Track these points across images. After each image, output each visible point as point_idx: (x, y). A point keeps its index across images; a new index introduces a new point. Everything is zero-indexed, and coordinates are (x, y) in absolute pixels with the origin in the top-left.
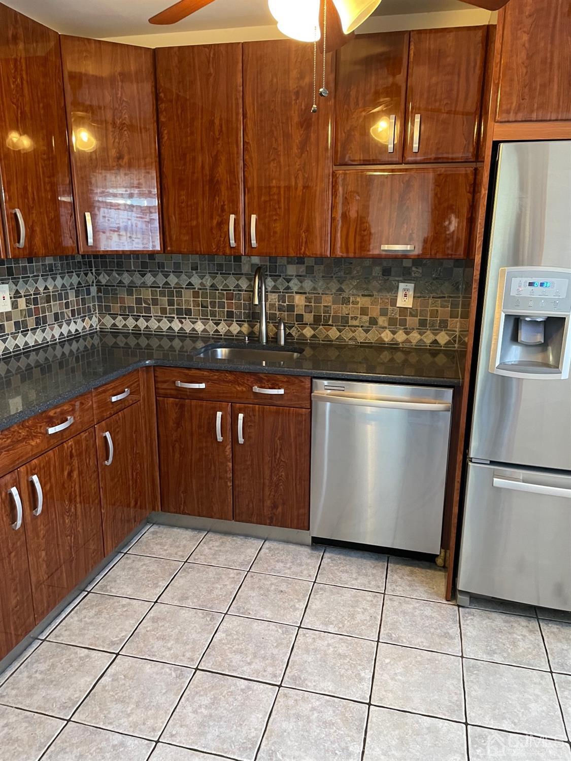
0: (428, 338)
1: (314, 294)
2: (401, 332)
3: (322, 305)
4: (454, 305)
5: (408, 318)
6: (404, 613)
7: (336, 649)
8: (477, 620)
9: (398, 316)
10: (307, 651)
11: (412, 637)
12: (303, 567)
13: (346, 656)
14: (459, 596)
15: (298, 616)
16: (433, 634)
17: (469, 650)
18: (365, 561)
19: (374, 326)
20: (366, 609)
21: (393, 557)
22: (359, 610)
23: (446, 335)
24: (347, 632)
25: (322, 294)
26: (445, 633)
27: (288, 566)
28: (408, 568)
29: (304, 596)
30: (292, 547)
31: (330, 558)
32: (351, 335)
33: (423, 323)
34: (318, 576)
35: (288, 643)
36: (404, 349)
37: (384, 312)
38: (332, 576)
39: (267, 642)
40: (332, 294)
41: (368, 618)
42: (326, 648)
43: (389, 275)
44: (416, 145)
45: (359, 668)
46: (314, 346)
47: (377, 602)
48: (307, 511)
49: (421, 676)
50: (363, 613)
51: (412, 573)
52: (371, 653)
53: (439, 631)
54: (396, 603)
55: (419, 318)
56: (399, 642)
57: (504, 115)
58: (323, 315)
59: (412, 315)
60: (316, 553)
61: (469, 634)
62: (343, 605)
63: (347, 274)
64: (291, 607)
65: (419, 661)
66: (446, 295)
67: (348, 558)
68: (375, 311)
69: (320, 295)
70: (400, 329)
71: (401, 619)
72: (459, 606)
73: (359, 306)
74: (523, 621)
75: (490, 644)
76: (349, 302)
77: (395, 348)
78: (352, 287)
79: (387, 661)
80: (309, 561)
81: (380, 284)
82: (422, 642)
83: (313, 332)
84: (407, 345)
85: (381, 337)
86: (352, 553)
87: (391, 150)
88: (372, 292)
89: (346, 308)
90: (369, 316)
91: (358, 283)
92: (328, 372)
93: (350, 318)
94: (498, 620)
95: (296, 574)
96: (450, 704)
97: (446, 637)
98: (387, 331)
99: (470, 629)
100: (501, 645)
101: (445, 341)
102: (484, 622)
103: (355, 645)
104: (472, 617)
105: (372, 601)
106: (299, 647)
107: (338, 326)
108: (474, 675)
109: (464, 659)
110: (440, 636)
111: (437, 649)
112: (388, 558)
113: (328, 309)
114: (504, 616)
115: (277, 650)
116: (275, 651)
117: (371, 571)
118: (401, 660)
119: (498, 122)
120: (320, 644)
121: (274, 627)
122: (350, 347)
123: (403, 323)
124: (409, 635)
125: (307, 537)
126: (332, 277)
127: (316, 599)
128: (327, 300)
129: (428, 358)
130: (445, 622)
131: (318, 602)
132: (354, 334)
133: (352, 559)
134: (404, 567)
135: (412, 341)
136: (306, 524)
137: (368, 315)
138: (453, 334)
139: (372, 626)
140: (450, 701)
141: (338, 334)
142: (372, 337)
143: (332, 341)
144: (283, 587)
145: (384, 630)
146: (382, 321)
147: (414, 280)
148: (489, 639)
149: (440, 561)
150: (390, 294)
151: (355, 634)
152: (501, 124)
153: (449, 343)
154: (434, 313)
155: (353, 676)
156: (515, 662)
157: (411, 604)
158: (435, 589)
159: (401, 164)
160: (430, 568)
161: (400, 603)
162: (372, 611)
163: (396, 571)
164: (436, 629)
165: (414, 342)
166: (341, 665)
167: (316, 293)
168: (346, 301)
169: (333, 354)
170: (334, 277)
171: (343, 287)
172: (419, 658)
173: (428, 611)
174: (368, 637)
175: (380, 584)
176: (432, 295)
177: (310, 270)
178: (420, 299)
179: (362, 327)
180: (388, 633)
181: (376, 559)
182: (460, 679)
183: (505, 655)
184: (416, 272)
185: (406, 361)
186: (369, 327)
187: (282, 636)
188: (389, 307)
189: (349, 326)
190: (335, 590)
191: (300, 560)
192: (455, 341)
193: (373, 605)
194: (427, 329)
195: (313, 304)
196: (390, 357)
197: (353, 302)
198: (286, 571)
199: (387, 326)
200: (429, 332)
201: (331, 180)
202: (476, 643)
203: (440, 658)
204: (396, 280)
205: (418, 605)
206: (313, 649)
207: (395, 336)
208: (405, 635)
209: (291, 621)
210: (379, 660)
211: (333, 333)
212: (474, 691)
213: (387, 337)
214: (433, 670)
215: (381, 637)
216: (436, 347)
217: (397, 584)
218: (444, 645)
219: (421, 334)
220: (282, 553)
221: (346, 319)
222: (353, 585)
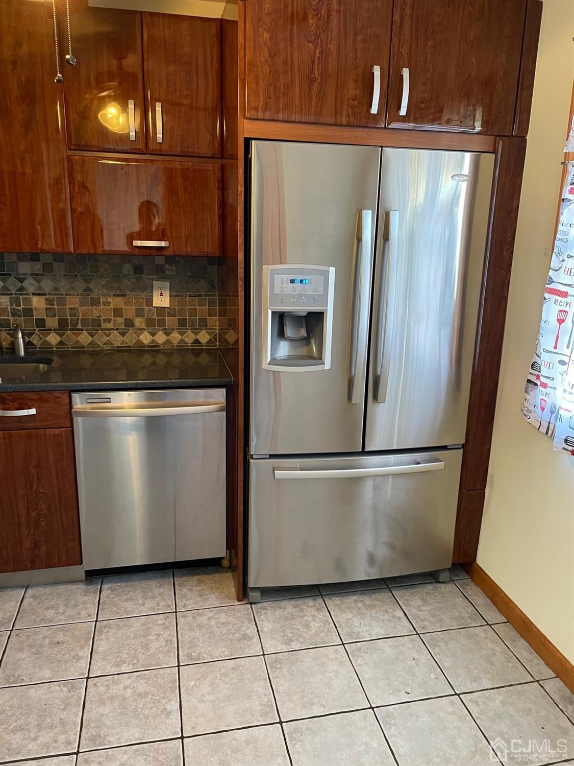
0: (190, 338)
1: (56, 295)
2: (160, 333)
3: (67, 307)
4: (211, 303)
5: (166, 318)
6: (200, 627)
7: (134, 690)
8: (269, 612)
9: (155, 317)
10: (102, 703)
11: (213, 650)
12: (79, 608)
13: (148, 694)
14: (250, 594)
15: (84, 665)
16: (232, 640)
17: (268, 645)
18: (149, 582)
19: (131, 328)
20: (160, 635)
21: (178, 570)
22: (152, 638)
23: (206, 334)
24: (143, 667)
25: (66, 295)
26: (243, 636)
27: (61, 610)
28: (196, 577)
29: (87, 640)
30: (62, 588)
31: (108, 588)
32: (105, 339)
33: (182, 323)
34: (99, 614)
35: (77, 701)
36: (166, 351)
37: (140, 313)
38: (115, 609)
39: (52, 708)
40: (78, 295)
41: (163, 643)
42: (123, 692)
43: (142, 273)
44: (160, 136)
45: (164, 701)
46: (62, 355)
47: (170, 623)
48: (77, 543)
49: (228, 689)
50: (157, 640)
51: (200, 582)
52: (173, 681)
53: (237, 635)
54: (190, 619)
55: (178, 317)
56: (200, 660)
57: (253, 112)
58: (69, 318)
59: (170, 315)
60: (92, 588)
61: (265, 629)
62: (134, 638)
63: (94, 272)
64: (73, 658)
65: (224, 674)
66: (203, 294)
67: (129, 584)
68: (130, 312)
69: (64, 296)
70: (159, 330)
71: (198, 635)
72: (251, 604)
73: (112, 306)
74: (310, 602)
75: (286, 633)
76: (99, 303)
77: (156, 351)
78: (100, 286)
79: (192, 684)
80: (86, 598)
81: (132, 283)
82: (223, 652)
83: (59, 338)
84: (168, 346)
85: (139, 340)
86: (134, 577)
87: (133, 138)
88: (125, 292)
89: (96, 309)
90: (124, 317)
91: (107, 282)
92: (90, 383)
93: (102, 321)
94: (289, 607)
95: (72, 617)
96: (262, 708)
97: (245, 639)
98: (146, 333)
99: (266, 624)
100: (296, 631)
101: (207, 340)
102: (277, 613)
103: (155, 679)
104: (265, 611)
105: (164, 624)
106: (91, 701)
107: (88, 330)
108: (279, 670)
109: (266, 656)
110: (240, 640)
111: (239, 655)
112: (173, 572)
113: (75, 311)
114: (293, 602)
115: (65, 713)
116: (63, 715)
117: (156, 591)
118: (206, 678)
119: (247, 118)
120: (116, 689)
121: (57, 688)
122: (105, 352)
123: (162, 323)
124: (210, 649)
125: (78, 571)
126: (76, 276)
127: (101, 639)
128: (73, 302)
129: (191, 358)
130: (241, 624)
131: (104, 643)
132: (108, 338)
133: (134, 583)
134: (190, 577)
135: (173, 342)
136: (78, 558)
137: (122, 317)
138: (213, 333)
139: (169, 651)
140: (261, 705)
141: (91, 338)
142: (129, 340)
143: (84, 347)
144: (60, 637)
145: (183, 652)
146: (139, 322)
147: (168, 279)
148: (284, 629)
149: (225, 563)
150: (145, 293)
151: (153, 665)
152: (251, 121)
153: (210, 341)
154: (193, 312)
155: (159, 713)
156: (311, 644)
157: (205, 615)
158: (226, 593)
159: (145, 154)
160: (216, 572)
161: (193, 617)
162: (166, 635)
163: (184, 584)
164: (234, 633)
165: (175, 342)
166: (144, 705)
167: (60, 294)
168: (95, 302)
169: (86, 361)
170: (78, 275)
171: (91, 287)
172: (223, 670)
173: (223, 618)
174: (167, 664)
175: (170, 603)
176: (188, 294)
177: (48, 268)
178: (177, 298)
179: (117, 329)
180: (188, 653)
181: (161, 577)
182: (266, 679)
183: (302, 640)
184: (170, 269)
185: (168, 362)
186: (126, 329)
187: (69, 695)
188: (145, 307)
189: (102, 330)
190: (121, 623)
191: (74, 600)
192: (216, 339)
193: (166, 628)
194: (188, 329)
195: (56, 307)
196: (152, 360)
197: (103, 303)
198: (60, 618)
199: (145, 327)
200: (189, 332)
201: (66, 166)
202: (273, 637)
203: (243, 662)
204: (150, 279)
205: (212, 614)
206: (108, 698)
207: (155, 338)
208: (205, 649)
209: (76, 674)
210: (183, 686)
211: (84, 338)
212: (281, 685)
213: (146, 340)
214: (239, 678)
215: (180, 661)
216: (198, 346)
217: (187, 598)
218: (244, 648)
219: (181, 334)
220: (50, 597)
221: (98, 322)
222: (140, 612)
